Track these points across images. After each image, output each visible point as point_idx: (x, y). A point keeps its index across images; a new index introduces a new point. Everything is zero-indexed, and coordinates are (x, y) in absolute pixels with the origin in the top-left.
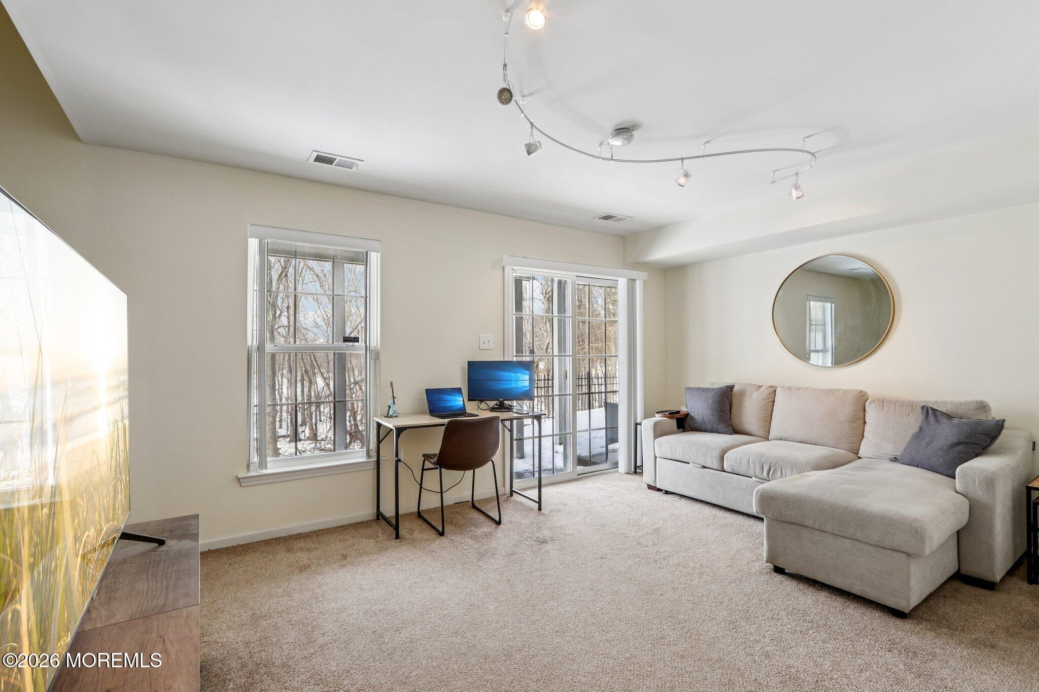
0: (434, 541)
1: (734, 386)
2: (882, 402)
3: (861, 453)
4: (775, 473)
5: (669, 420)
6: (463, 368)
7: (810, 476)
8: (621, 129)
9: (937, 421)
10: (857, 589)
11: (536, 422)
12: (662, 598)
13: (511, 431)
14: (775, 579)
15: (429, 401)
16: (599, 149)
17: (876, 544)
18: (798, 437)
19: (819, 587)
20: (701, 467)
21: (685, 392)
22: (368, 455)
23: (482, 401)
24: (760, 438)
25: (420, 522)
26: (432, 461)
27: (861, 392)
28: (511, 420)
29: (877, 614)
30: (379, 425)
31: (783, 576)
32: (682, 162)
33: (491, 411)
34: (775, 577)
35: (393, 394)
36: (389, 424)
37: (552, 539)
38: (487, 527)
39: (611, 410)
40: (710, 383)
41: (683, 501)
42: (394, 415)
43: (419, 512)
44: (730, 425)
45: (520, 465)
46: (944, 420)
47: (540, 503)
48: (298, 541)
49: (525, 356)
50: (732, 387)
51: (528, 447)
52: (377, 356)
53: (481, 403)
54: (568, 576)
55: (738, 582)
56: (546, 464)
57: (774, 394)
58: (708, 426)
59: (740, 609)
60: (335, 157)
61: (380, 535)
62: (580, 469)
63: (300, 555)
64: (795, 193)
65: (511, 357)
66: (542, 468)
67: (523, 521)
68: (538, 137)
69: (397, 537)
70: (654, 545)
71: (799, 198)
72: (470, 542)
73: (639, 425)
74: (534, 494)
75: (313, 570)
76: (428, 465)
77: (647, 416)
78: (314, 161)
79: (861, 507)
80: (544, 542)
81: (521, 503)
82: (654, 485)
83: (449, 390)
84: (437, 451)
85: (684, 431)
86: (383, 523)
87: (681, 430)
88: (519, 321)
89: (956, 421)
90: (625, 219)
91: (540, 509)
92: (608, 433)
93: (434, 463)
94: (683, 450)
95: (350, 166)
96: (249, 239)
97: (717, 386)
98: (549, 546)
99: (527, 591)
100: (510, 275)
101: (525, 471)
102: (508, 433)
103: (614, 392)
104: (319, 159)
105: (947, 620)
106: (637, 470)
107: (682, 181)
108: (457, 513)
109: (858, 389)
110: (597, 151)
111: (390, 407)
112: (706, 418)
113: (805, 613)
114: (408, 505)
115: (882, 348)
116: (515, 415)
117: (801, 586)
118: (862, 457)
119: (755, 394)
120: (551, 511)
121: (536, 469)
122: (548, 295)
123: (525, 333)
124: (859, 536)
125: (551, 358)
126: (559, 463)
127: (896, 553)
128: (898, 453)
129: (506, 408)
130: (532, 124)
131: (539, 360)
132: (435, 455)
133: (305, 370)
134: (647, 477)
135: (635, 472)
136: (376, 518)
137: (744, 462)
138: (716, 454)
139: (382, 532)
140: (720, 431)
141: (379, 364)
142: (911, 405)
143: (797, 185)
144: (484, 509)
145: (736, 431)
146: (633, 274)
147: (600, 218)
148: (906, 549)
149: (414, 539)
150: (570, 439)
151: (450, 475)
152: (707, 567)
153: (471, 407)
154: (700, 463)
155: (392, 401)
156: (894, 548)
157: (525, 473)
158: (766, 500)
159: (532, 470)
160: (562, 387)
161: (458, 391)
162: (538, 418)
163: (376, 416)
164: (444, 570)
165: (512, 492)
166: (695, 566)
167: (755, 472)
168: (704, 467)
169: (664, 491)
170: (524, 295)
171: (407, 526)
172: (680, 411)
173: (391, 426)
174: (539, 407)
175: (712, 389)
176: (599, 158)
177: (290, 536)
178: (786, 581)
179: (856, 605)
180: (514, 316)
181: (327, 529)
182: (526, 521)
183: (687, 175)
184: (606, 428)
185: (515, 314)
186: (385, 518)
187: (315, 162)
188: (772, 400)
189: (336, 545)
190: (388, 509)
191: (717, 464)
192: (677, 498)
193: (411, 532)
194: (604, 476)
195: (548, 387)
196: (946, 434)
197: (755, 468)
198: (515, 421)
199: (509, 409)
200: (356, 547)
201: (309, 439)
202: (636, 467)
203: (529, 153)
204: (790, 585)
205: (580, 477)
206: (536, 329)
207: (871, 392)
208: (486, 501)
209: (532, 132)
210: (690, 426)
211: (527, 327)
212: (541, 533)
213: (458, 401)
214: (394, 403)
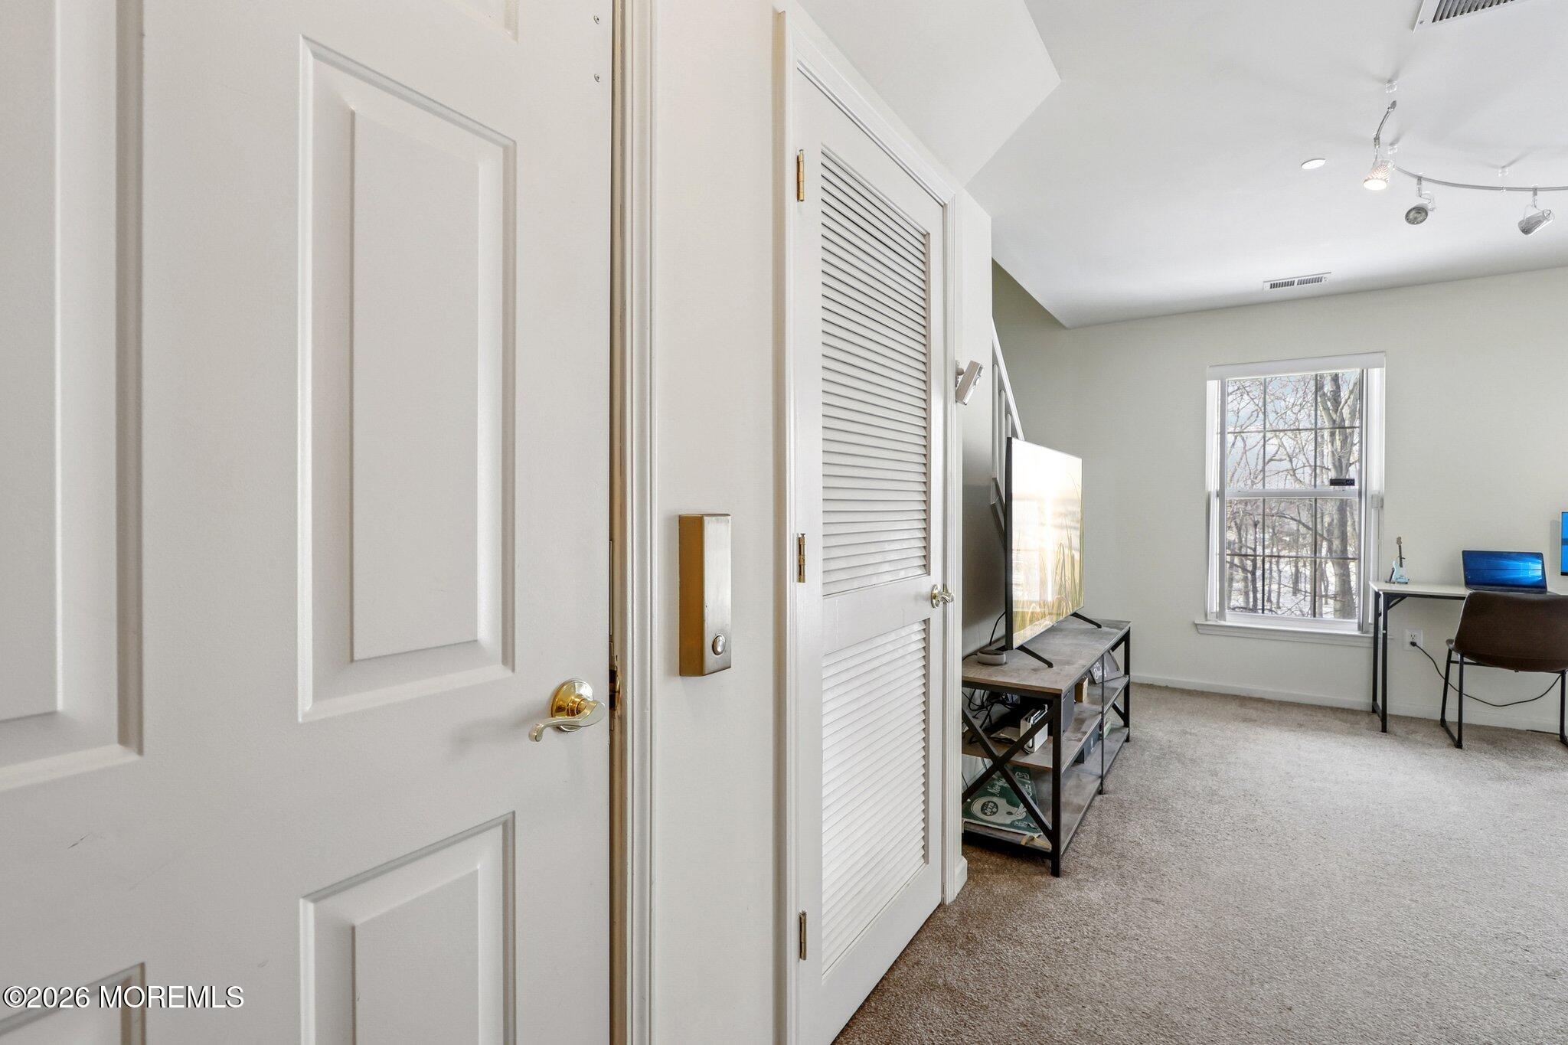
15: (1467, 568)
22: (1360, 627)
35: (1400, 553)
42: (1396, 579)
43: (1443, 720)
48: (1256, 702)
52: (1380, 503)
60: (1292, 280)
61: (1362, 723)
69: (1384, 730)
78: (1271, 288)
95: (1319, 280)
96: (1207, 381)
104: (1273, 286)
130: (1533, 190)
136: (1371, 710)
139: (1365, 722)
141: (1383, 514)
155: (1399, 564)
161: (1536, 556)
163: (1377, 581)
193: (1412, 732)
203: (1527, 232)
209: (1535, 199)
214: (1401, 566)
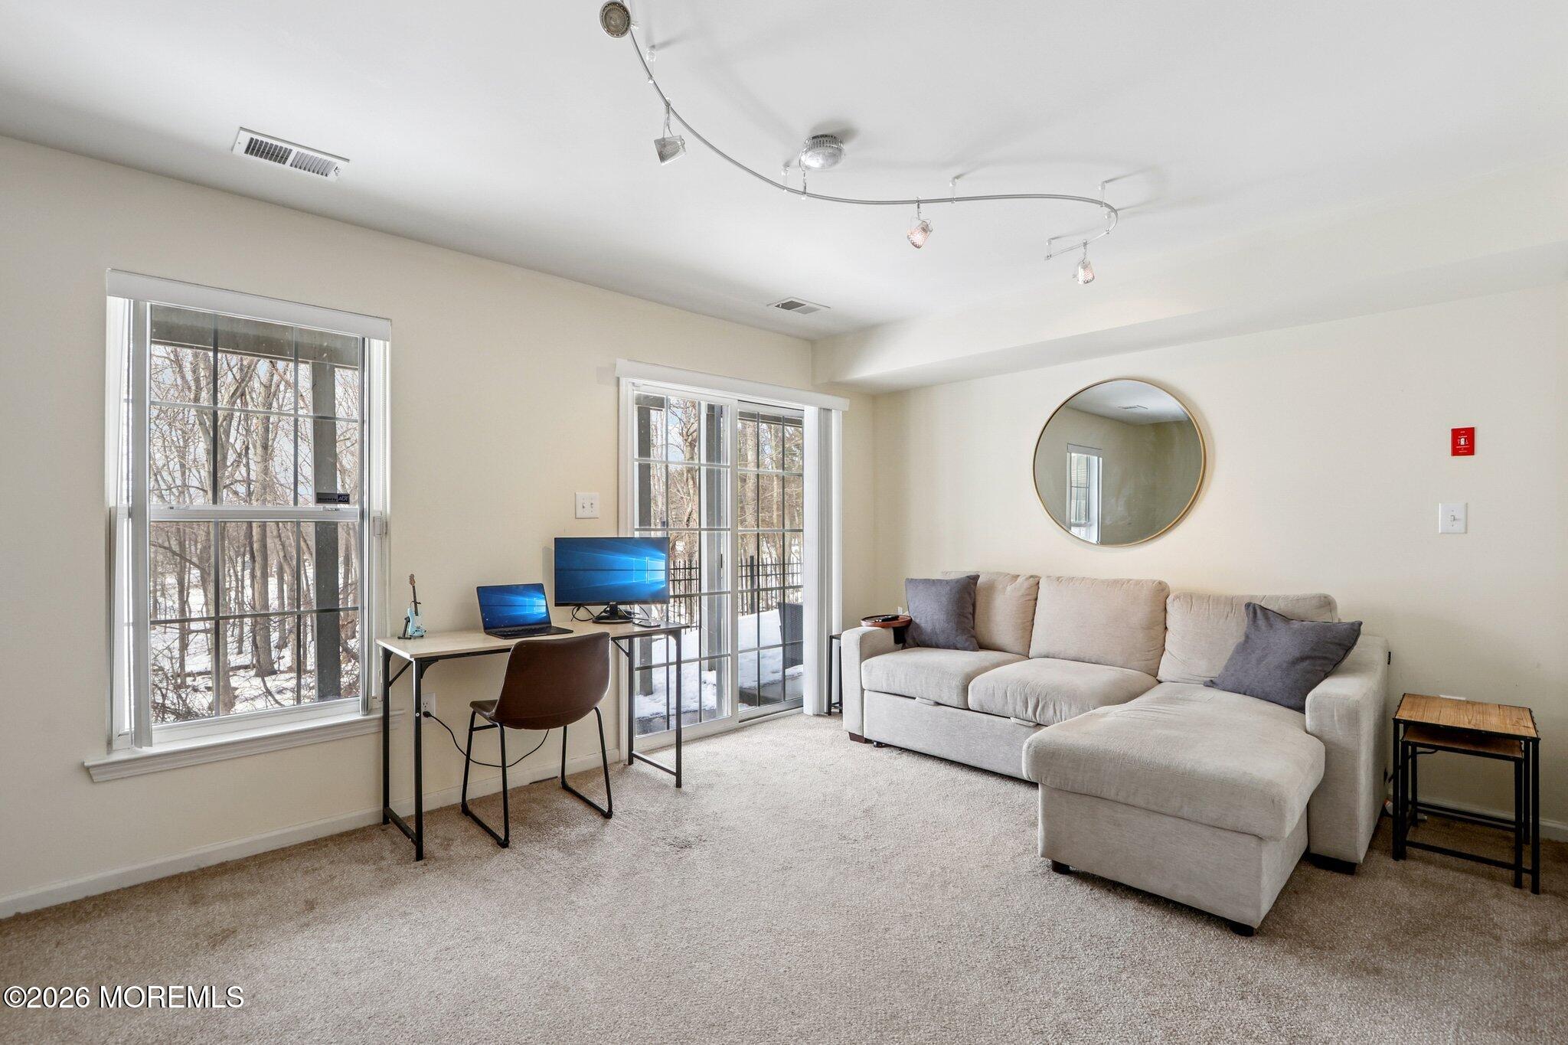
0: (490, 856)
1: (979, 576)
2: (1190, 598)
3: (1161, 675)
4: (1045, 711)
5: (883, 630)
6: (546, 549)
7: (1104, 715)
8: (822, 136)
9: (1270, 626)
10: (1181, 895)
11: (672, 641)
12: (887, 936)
13: (630, 655)
14: (1057, 884)
15: (485, 607)
16: (783, 174)
17: (1211, 824)
18: (1072, 653)
19: (1123, 891)
20: (932, 703)
21: (906, 585)
22: (367, 707)
23: (579, 606)
24: (1018, 656)
25: (465, 823)
26: (487, 714)
27: (1160, 583)
28: (630, 638)
29: (1212, 932)
30: (387, 654)
31: (1068, 877)
32: (918, 207)
33: (594, 622)
34: (1056, 880)
35: (415, 597)
36: (405, 652)
37: (700, 839)
38: (587, 824)
39: (791, 616)
40: (943, 572)
41: (905, 758)
42: (416, 634)
43: (465, 805)
44: (974, 637)
45: (645, 706)
46: (1279, 624)
47: (678, 774)
48: (217, 879)
49: (654, 530)
50: (975, 578)
51: (658, 677)
52: (384, 529)
53: (578, 610)
54: (730, 910)
55: (1002, 893)
56: (689, 703)
57: (1037, 587)
58: (941, 639)
59: (1012, 945)
60: (289, 147)
61: (387, 854)
62: (744, 710)
63: (220, 907)
64: (1082, 275)
65: (632, 529)
66: (682, 710)
67: (651, 809)
68: (677, 130)
69: (420, 856)
70: (868, 837)
71: (1088, 282)
72: (556, 855)
73: (835, 638)
74: (667, 758)
75: (241, 941)
76: (481, 721)
77: (848, 624)
78: (247, 152)
79: (1188, 766)
80: (686, 845)
81: (645, 776)
82: (860, 734)
83: (521, 588)
84: (496, 695)
85: (904, 648)
86: (394, 830)
87: (901, 645)
88: (645, 472)
89: (1296, 625)
90: (818, 310)
91: (679, 785)
92: (787, 652)
93: (491, 719)
94: (906, 678)
95: (322, 169)
96: (108, 297)
97: (953, 576)
98: (695, 854)
99: (657, 946)
100: (629, 393)
101: (654, 716)
102: (624, 659)
103: (797, 588)
104: (255, 148)
105: (1307, 933)
106: (833, 709)
107: (918, 238)
108: (534, 800)
109: (1155, 578)
110: (780, 176)
111: (408, 620)
112: (937, 626)
113: (1110, 943)
114: (441, 792)
115: (1189, 516)
116: (637, 629)
117: (1097, 893)
118: (1163, 680)
119: (1009, 589)
120: (698, 787)
121: (673, 711)
122: (690, 437)
123: (655, 497)
124: (1186, 811)
125: (698, 532)
126: (710, 699)
127: (1241, 835)
128: (1214, 674)
129: (621, 617)
130: (668, 104)
131: (678, 538)
132: (493, 703)
133: (285, 556)
134: (850, 720)
135: (829, 713)
136: (382, 821)
137: (999, 694)
138: (957, 682)
139: (392, 847)
140: (959, 646)
141: (387, 543)
142: (1231, 602)
143: (1087, 260)
144: (582, 792)
145: (982, 646)
146: (828, 400)
147: (778, 306)
148: (1257, 831)
149: (450, 858)
150: (727, 663)
151: (519, 739)
152: (952, 871)
153: (560, 617)
154: (931, 697)
155: (414, 610)
156: (1239, 830)
157: (654, 718)
158: (1043, 757)
159: (666, 714)
160: (716, 577)
161: (538, 588)
162: (676, 633)
163: (384, 637)
164: (505, 917)
165: (631, 757)
166: (935, 871)
167: (1015, 710)
168: (938, 704)
169: (875, 743)
170: (653, 438)
171: (440, 833)
172: (898, 617)
173: (407, 656)
174: (677, 614)
175: (947, 582)
176: (783, 188)
177: (202, 870)
178: (1073, 887)
179: (1180, 920)
180: (636, 464)
181: (283, 849)
182: (656, 809)
183: (925, 229)
184: (784, 645)
185: (637, 460)
186: (398, 823)
187: (248, 156)
188: (1034, 596)
189: (296, 882)
190: (403, 805)
191: (958, 698)
192: (895, 753)
193: (447, 844)
194: (782, 722)
195: (691, 580)
196: (1283, 645)
197: (1015, 703)
198: (637, 641)
199: (627, 618)
200: (336, 882)
201: (290, 669)
202: (830, 705)
203: (663, 157)
204: (1080, 894)
205: (743, 725)
206: (673, 490)
207: (1174, 583)
208: (587, 775)
209: (668, 118)
210: (914, 639)
211: (657, 487)
212: (681, 828)
213: (538, 607)
214: (416, 614)
